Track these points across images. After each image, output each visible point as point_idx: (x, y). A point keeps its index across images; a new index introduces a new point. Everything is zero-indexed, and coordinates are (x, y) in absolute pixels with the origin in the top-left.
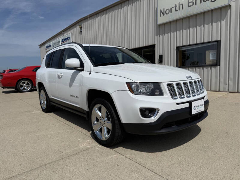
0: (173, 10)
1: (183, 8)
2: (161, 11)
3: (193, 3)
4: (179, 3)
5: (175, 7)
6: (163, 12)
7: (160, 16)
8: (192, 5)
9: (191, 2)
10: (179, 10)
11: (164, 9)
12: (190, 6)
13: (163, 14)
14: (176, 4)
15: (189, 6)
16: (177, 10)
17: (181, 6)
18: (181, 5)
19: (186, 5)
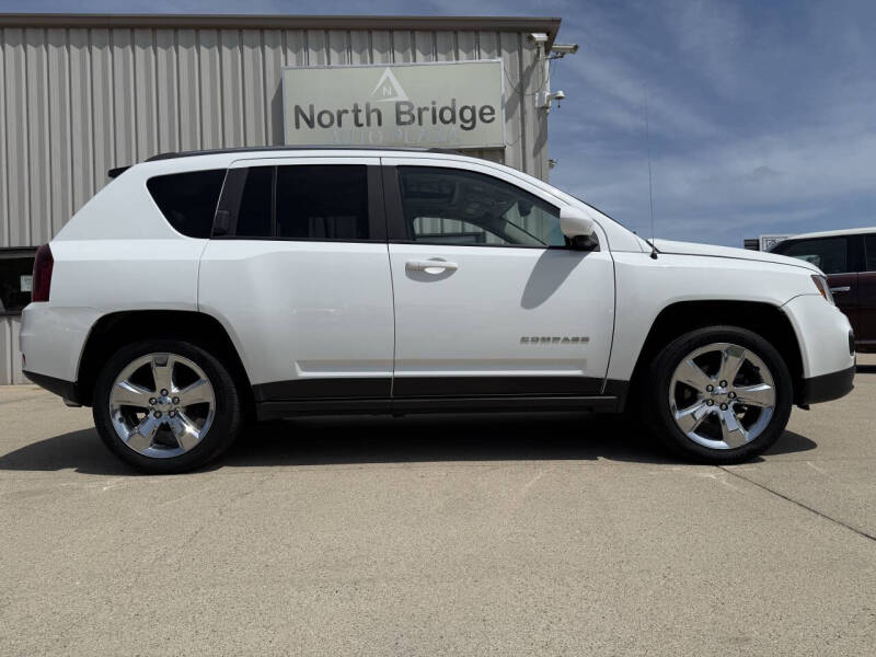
0: (348, 119)
1: (380, 123)
2: (298, 110)
3: (413, 117)
4: (368, 105)
5: (353, 111)
6: (308, 117)
7: (298, 126)
8: (409, 123)
9: (405, 113)
10: (369, 124)
11: (312, 107)
12: (404, 123)
13: (310, 124)
14: (356, 106)
15: (399, 122)
16: (362, 125)
17: (374, 116)
18: (373, 111)
19: (389, 117)
